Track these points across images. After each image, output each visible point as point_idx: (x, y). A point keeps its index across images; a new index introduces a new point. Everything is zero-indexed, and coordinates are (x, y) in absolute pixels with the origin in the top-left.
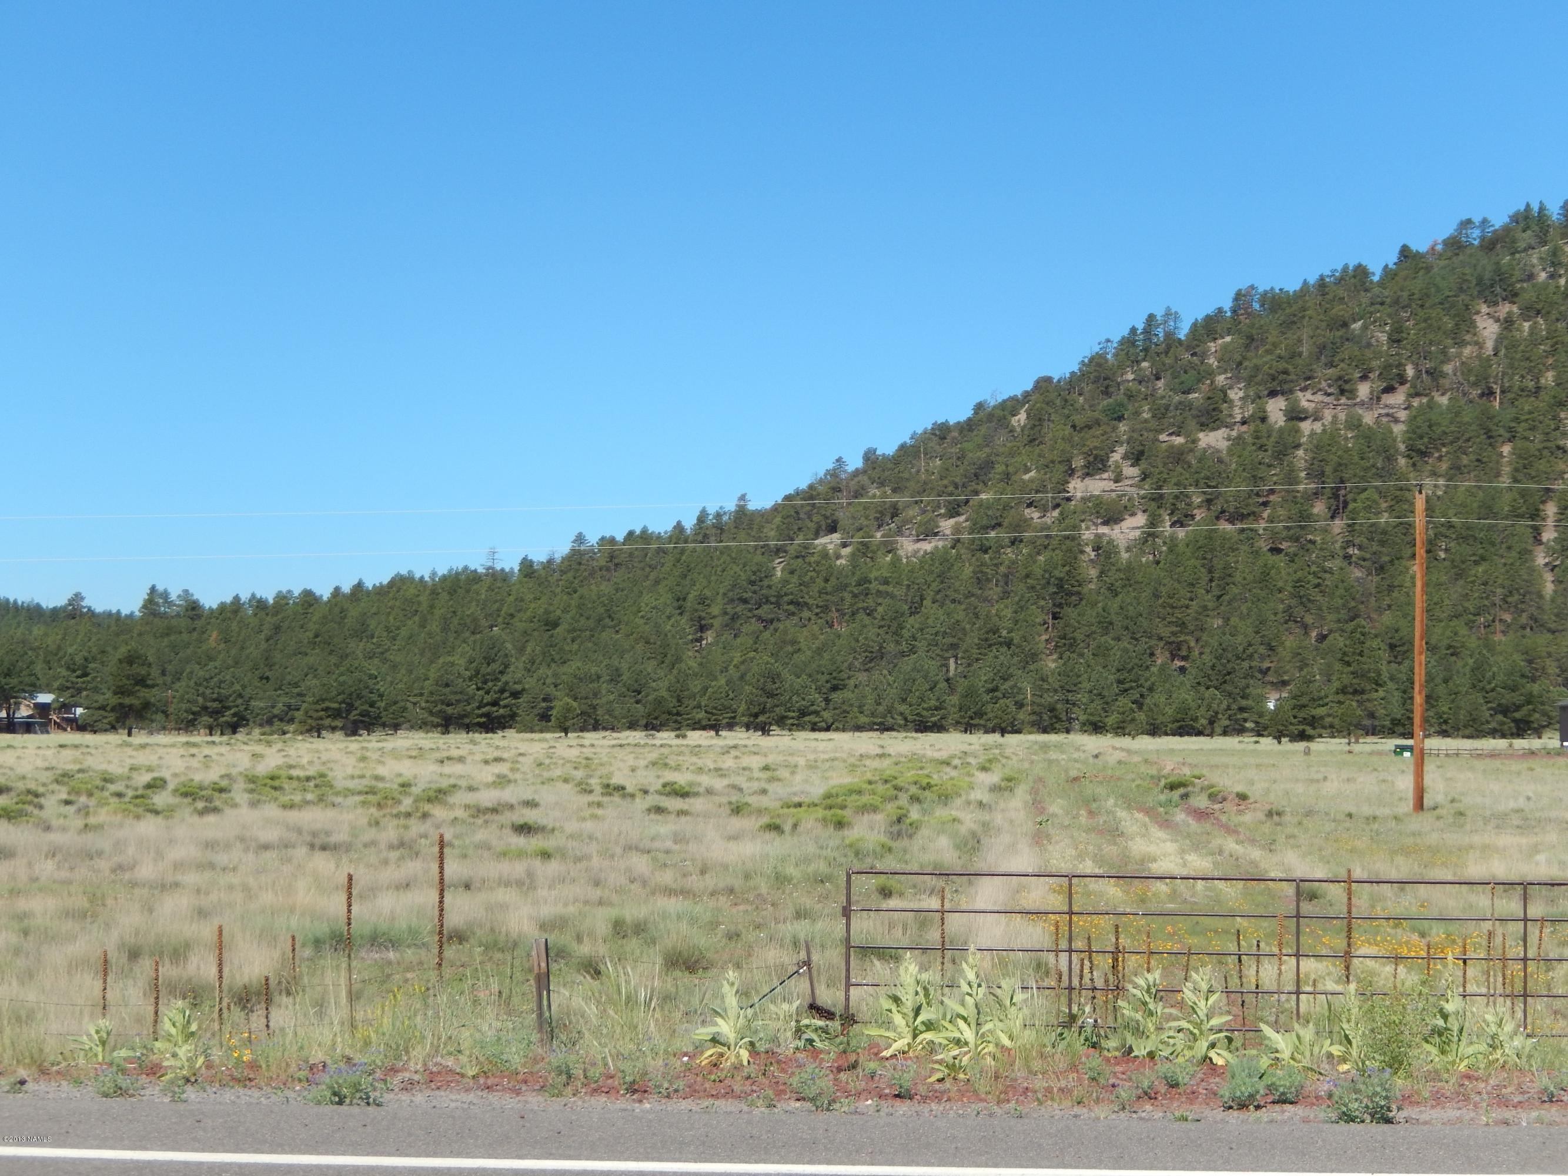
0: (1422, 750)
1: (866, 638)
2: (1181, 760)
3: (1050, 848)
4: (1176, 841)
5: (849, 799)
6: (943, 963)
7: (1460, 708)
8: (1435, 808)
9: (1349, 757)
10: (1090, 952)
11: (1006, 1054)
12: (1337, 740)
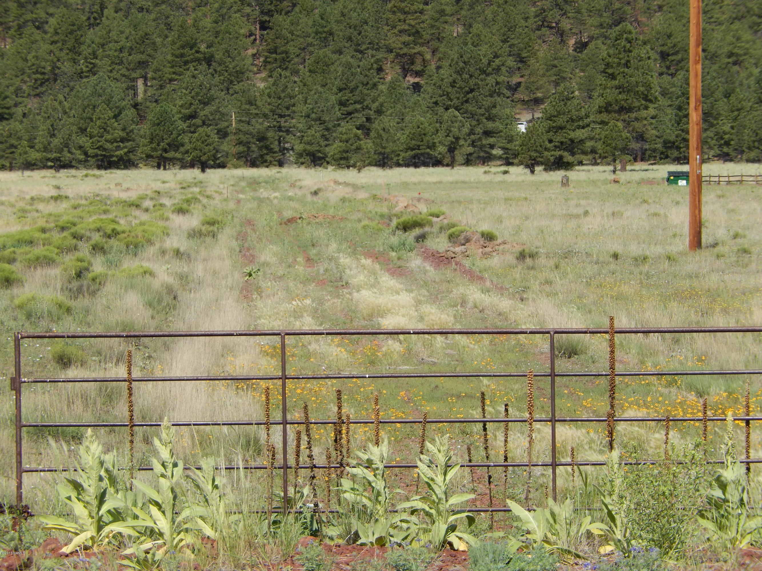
0: (699, 177)
1: (37, 57)
2: (416, 195)
3: (259, 304)
4: (411, 291)
5: (19, 251)
6: (132, 442)
7: (744, 127)
8: (715, 245)
9: (614, 187)
10: (307, 423)
11: (209, 546)
12: (600, 168)
